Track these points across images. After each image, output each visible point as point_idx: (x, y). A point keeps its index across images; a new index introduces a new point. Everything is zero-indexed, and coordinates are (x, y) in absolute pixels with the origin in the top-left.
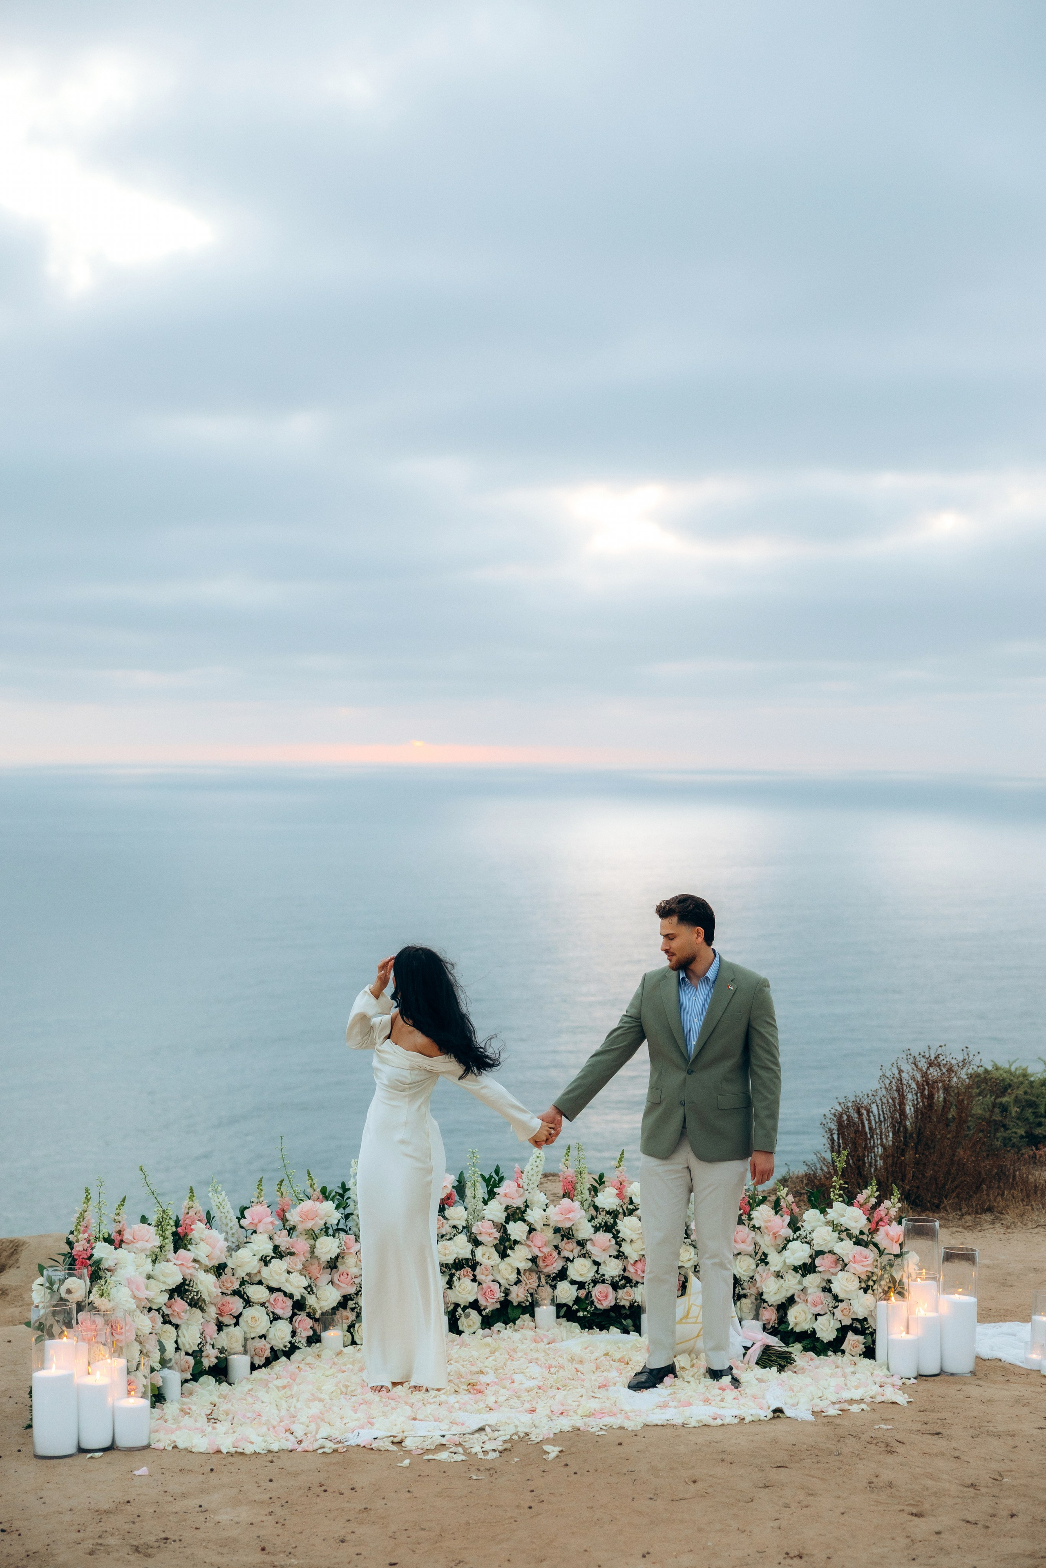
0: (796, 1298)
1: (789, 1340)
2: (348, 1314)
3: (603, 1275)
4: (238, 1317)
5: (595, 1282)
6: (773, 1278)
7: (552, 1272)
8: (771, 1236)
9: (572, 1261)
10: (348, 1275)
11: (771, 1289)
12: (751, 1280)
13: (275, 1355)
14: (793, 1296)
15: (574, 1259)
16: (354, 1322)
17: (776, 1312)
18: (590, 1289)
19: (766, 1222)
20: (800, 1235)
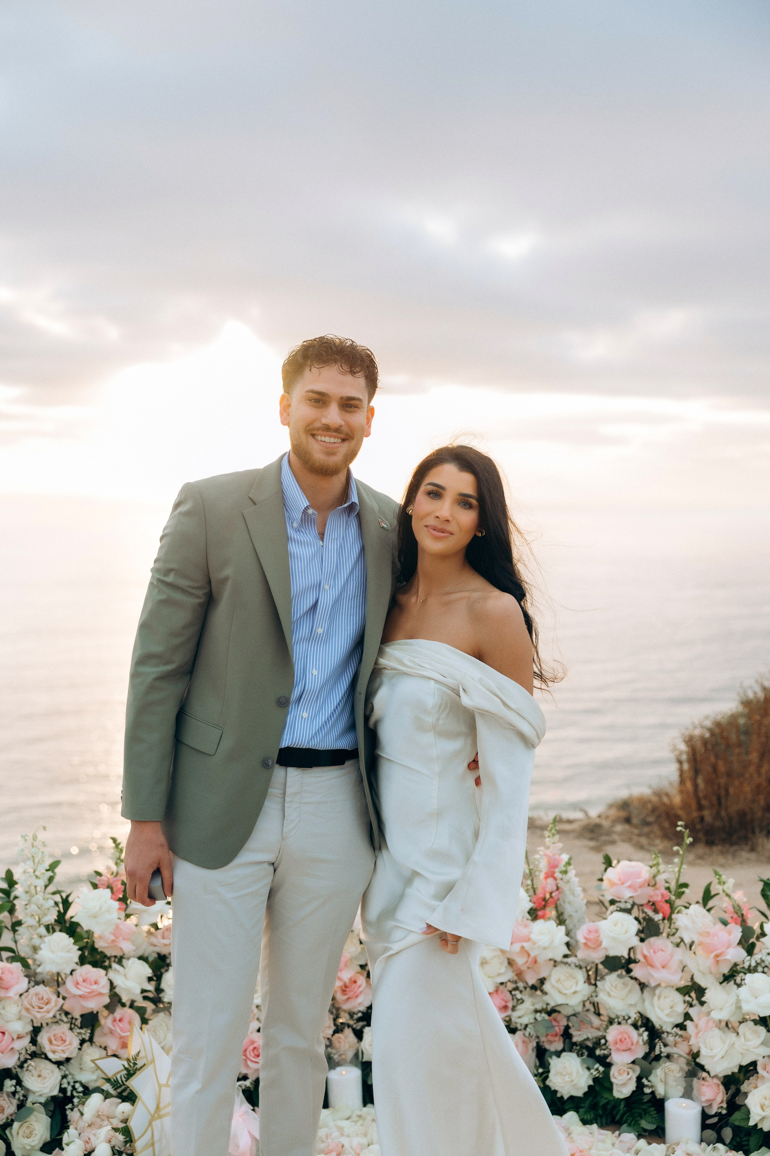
0: (759, 1068)
1: (748, 1140)
6: (717, 1032)
7: (355, 1010)
8: (711, 961)
10: (3, 1033)
11: (715, 1051)
12: (680, 1032)
14: (754, 1064)
16: (13, 1118)
17: (722, 1088)
19: (701, 934)
20: (763, 961)
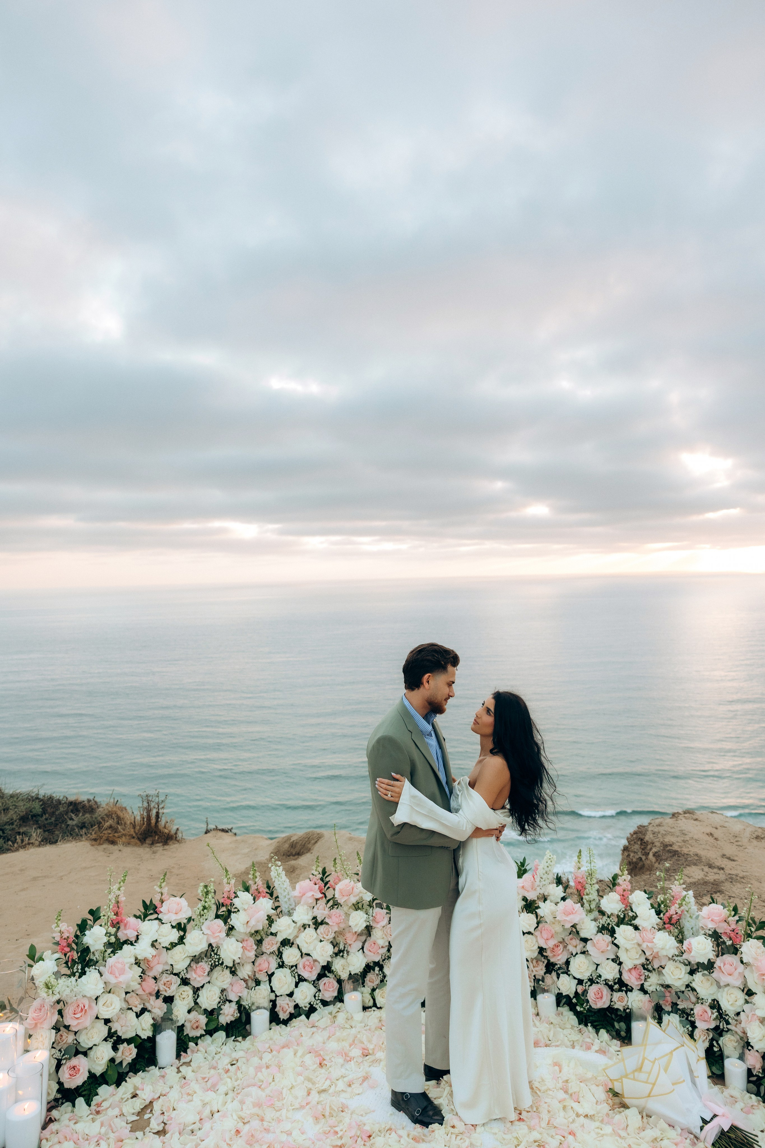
2: (374, 978)
3: (600, 976)
4: (270, 976)
5: (591, 981)
9: (575, 956)
10: (375, 945)
13: (297, 1012)
15: (577, 954)
18: (587, 987)
